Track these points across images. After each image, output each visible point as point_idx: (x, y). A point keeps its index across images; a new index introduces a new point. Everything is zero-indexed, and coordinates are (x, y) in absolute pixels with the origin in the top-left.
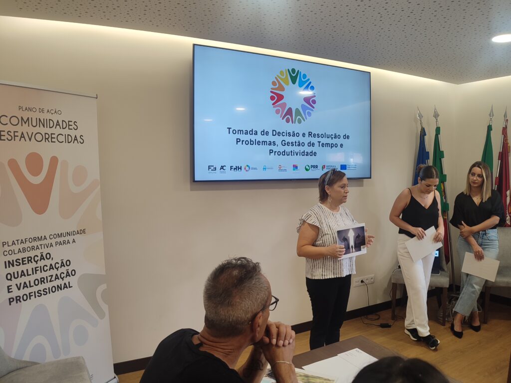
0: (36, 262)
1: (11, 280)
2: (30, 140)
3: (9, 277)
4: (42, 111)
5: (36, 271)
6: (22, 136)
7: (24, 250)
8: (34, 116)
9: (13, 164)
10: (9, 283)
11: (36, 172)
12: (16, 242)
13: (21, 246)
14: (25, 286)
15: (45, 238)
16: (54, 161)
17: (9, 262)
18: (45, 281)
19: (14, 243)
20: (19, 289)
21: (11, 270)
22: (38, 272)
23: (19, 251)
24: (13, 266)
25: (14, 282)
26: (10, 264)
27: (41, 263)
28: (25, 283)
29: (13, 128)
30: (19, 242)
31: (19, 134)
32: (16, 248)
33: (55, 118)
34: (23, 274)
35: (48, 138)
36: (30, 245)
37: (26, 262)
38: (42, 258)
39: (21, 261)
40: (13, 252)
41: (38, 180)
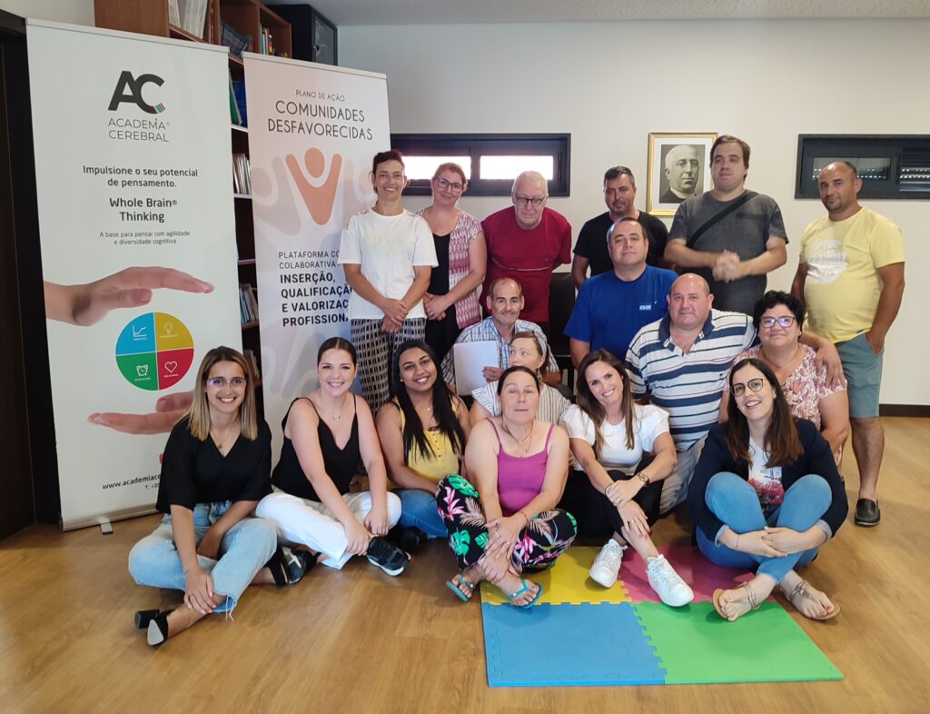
0: (316, 281)
1: (286, 297)
2: (310, 132)
3: (285, 294)
4: (322, 96)
5: (315, 292)
6: (301, 127)
7: (302, 265)
8: (314, 102)
9: (291, 160)
10: (284, 300)
11: (316, 172)
12: (294, 254)
13: (299, 260)
14: (302, 307)
15: (326, 255)
16: (337, 160)
17: (285, 276)
18: (325, 306)
19: (291, 255)
20: (295, 310)
21: (288, 286)
22: (318, 294)
23: (297, 265)
24: (289, 281)
25: (290, 301)
26: (286, 279)
27: (321, 284)
28: (302, 304)
29: (290, 118)
30: (297, 254)
31: (297, 125)
32: (293, 261)
33: (337, 105)
34: (300, 293)
35: (330, 131)
36: (310, 260)
37: (304, 279)
38: (322, 278)
39: (298, 278)
40: (290, 265)
41: (318, 182)
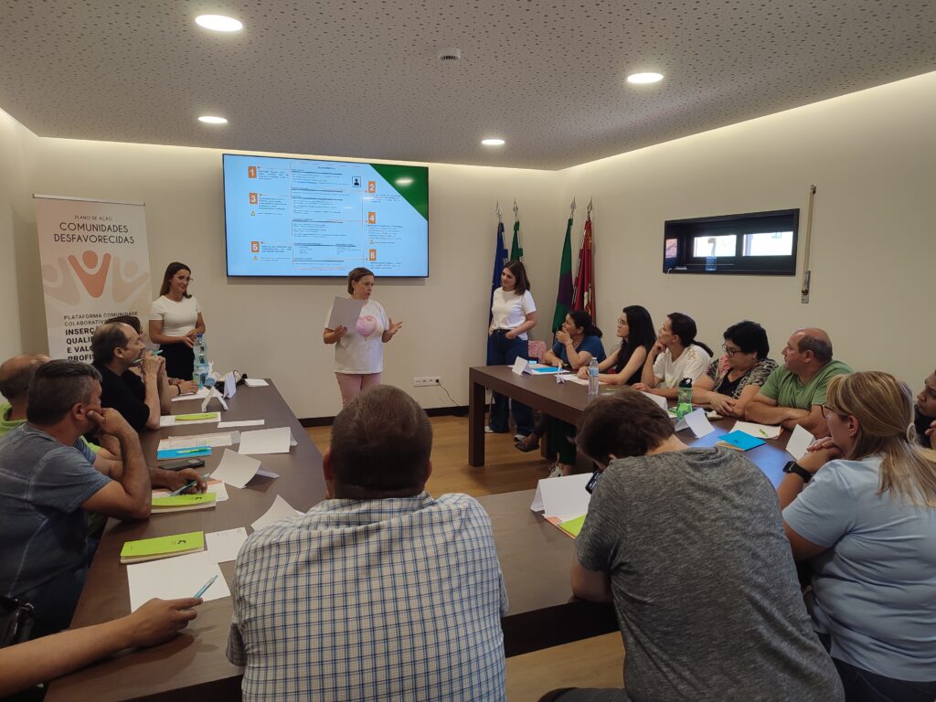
1: (70, 343)
2: (86, 241)
3: (69, 341)
4: (95, 218)
6: (79, 238)
7: (82, 323)
8: (89, 222)
9: (72, 260)
10: (69, 346)
11: (92, 265)
12: (75, 317)
13: (80, 320)
14: (82, 349)
15: (100, 316)
16: (107, 257)
17: (69, 330)
19: (73, 317)
21: (71, 337)
23: (78, 323)
24: (73, 334)
25: (73, 346)
26: (71, 332)
29: (71, 233)
30: (78, 316)
31: (77, 237)
32: (75, 321)
33: (107, 224)
34: (80, 340)
35: (100, 239)
36: (87, 320)
37: (84, 332)
39: (79, 331)
40: (73, 324)
41: (93, 271)
